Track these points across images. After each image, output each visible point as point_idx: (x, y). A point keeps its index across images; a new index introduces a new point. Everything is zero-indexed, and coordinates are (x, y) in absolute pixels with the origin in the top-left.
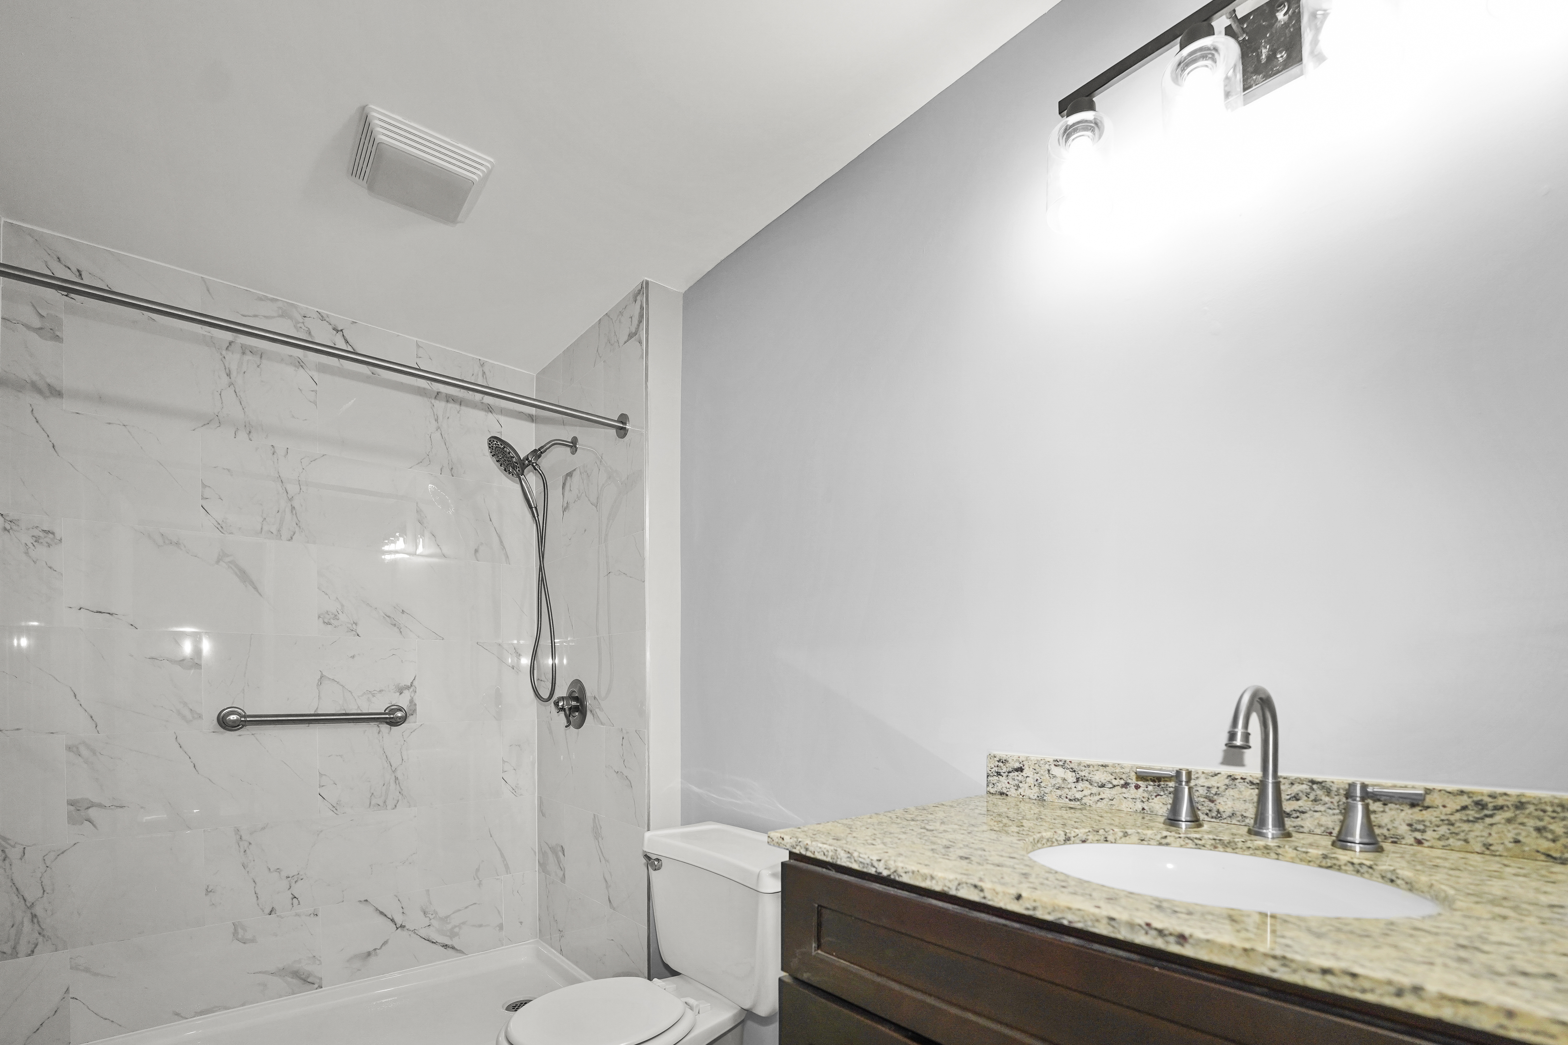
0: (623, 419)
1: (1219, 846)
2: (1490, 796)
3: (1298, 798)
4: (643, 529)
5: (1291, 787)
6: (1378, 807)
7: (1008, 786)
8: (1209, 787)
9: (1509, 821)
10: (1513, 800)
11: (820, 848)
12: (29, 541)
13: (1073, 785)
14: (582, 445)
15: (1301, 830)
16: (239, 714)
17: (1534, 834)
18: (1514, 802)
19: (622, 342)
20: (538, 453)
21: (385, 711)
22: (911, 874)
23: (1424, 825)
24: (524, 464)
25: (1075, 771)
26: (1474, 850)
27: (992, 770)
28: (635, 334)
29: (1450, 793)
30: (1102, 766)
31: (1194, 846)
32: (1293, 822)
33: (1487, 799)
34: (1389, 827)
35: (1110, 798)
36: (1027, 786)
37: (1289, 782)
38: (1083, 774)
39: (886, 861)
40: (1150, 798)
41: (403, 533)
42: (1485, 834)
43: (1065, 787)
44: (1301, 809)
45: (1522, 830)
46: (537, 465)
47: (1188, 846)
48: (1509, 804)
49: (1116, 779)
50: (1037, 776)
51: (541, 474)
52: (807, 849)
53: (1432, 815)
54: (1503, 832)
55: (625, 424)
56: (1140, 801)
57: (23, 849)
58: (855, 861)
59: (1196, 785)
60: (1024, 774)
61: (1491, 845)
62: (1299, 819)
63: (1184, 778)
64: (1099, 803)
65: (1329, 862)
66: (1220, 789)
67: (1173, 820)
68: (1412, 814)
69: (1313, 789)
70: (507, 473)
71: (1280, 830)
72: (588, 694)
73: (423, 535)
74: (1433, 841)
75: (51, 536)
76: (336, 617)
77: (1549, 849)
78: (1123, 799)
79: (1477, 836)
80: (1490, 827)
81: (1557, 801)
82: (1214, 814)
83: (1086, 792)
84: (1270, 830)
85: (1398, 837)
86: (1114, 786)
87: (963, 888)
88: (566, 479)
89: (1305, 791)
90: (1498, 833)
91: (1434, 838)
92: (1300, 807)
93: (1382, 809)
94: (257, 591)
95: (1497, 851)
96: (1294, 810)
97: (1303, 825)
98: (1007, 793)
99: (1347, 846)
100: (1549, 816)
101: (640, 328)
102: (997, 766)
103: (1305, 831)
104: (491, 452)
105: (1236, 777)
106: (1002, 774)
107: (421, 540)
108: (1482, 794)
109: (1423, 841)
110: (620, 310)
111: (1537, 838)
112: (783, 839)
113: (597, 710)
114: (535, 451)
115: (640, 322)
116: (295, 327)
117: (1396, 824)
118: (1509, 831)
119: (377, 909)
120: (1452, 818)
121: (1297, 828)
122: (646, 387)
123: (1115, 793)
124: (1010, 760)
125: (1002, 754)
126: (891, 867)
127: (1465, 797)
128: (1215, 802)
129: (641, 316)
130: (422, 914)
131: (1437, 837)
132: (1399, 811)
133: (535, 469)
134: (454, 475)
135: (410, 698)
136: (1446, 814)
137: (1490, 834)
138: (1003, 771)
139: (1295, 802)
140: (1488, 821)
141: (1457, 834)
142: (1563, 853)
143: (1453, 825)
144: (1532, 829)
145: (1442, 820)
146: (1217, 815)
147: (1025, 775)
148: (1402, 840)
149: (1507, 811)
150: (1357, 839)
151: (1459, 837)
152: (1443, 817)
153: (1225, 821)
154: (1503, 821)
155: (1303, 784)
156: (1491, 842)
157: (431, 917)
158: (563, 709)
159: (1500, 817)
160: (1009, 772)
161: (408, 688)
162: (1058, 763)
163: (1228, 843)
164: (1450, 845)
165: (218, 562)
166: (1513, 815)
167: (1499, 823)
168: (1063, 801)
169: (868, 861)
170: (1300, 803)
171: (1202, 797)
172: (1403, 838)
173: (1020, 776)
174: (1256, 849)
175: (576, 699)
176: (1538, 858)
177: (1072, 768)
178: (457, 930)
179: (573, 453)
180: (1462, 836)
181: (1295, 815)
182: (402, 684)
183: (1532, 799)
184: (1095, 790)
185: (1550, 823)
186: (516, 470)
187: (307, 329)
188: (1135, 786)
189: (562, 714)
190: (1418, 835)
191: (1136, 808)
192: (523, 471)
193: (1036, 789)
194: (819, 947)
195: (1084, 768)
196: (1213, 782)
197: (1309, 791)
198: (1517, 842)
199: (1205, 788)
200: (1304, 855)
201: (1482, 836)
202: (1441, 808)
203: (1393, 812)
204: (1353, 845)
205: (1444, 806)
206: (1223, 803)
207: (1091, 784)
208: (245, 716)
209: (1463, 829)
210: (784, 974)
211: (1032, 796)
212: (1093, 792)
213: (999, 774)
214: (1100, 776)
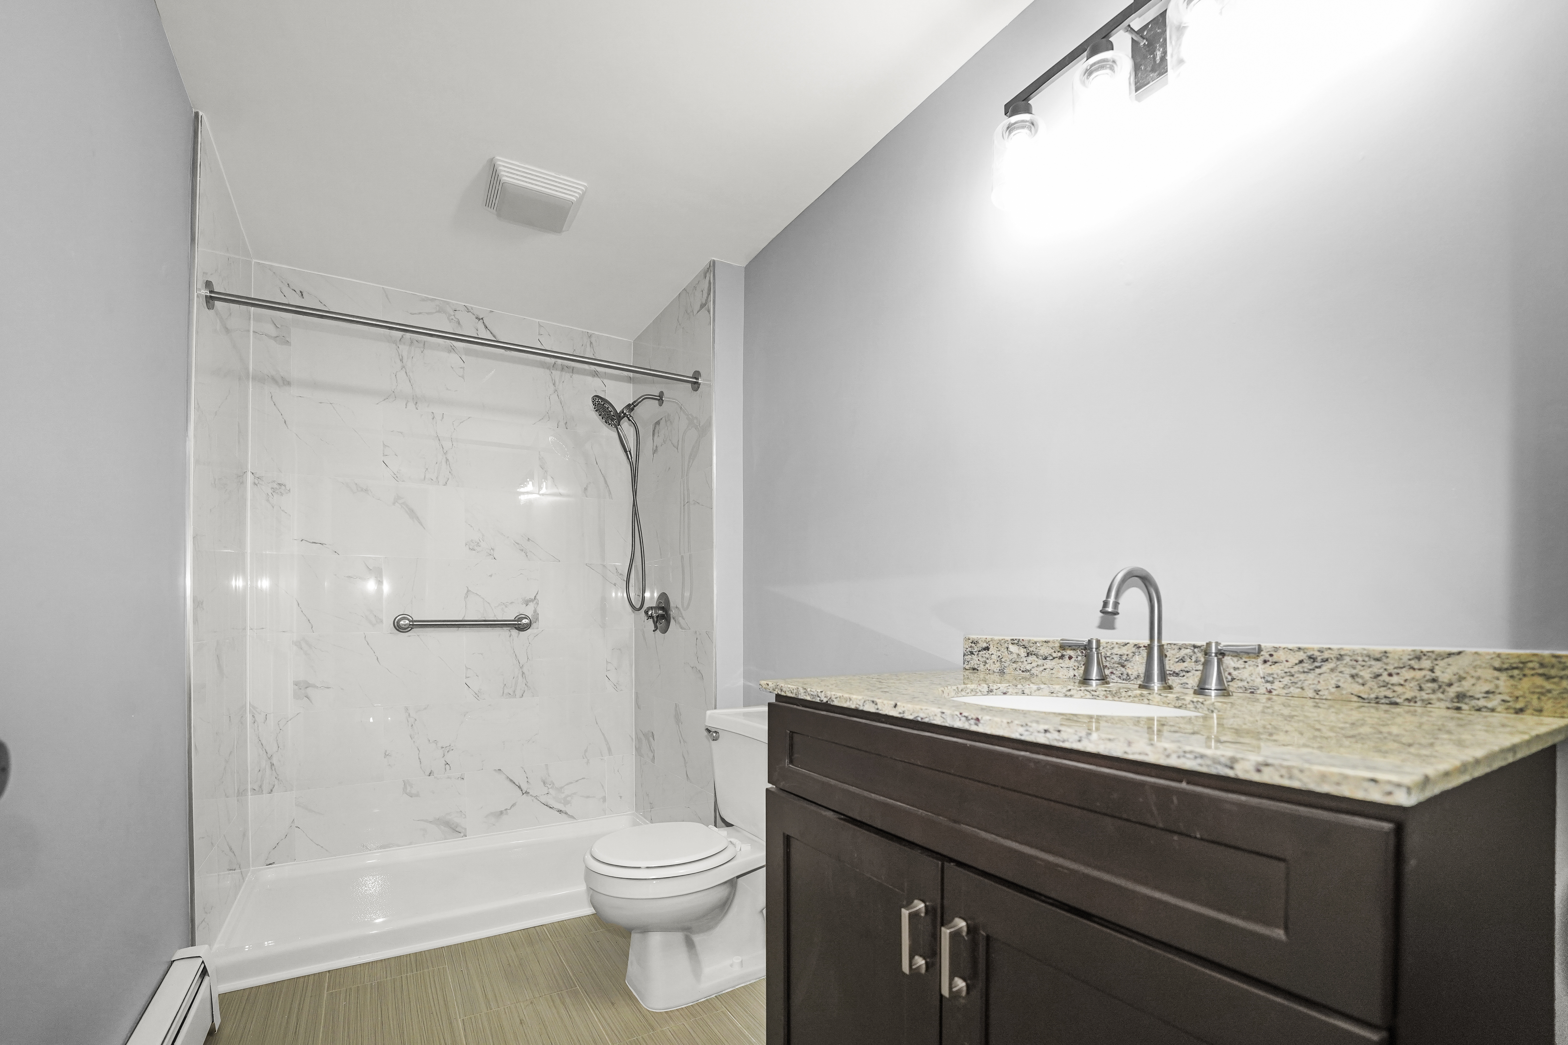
0: (697, 375)
1: (1109, 695)
2: (1319, 651)
3: (1184, 660)
4: (711, 465)
5: (1179, 651)
6: (1241, 664)
7: (978, 662)
8: (1121, 655)
9: (1332, 670)
10: (1335, 654)
11: (789, 688)
12: (270, 491)
13: (1025, 659)
14: (667, 398)
15: (1187, 686)
16: (408, 620)
17: (1350, 680)
18: (1336, 655)
19: (695, 312)
20: (631, 407)
21: (515, 618)
22: (839, 698)
23: (1273, 678)
24: (620, 416)
25: (1026, 647)
26: (1307, 695)
27: (967, 650)
28: (705, 305)
29: (1291, 650)
30: (1045, 642)
31: (1091, 697)
32: (1181, 680)
33: (1317, 654)
34: (1249, 680)
35: (1051, 668)
36: (991, 661)
37: (1178, 647)
38: (1031, 649)
39: (825, 692)
40: (1079, 666)
41: (532, 478)
42: (1316, 682)
43: (1019, 661)
44: (1186, 670)
45: (1341, 677)
46: (630, 416)
47: (1087, 697)
48: (1332, 656)
49: (1055, 652)
50: (999, 653)
51: (634, 424)
52: (781, 690)
53: (1278, 669)
54: (1328, 679)
55: (698, 379)
56: (1072, 669)
57: (265, 716)
58: (809, 694)
59: (1112, 654)
60: (989, 652)
61: (1319, 691)
62: (1185, 677)
63: (1094, 646)
64: (1043, 672)
65: (1180, 703)
66: (1129, 656)
67: (1085, 680)
68: (1264, 669)
69: (1194, 653)
70: (607, 425)
71: (1162, 684)
72: (672, 605)
73: (546, 479)
74: (1279, 690)
75: (283, 487)
76: (478, 545)
77: (1360, 692)
78: (1060, 668)
79: (1310, 684)
80: (1319, 676)
81: (1365, 652)
82: (1125, 677)
83: (1034, 664)
84: (1156, 684)
85: (1255, 688)
86: (1054, 658)
87: (866, 704)
88: (655, 427)
89: (1189, 654)
90: (1324, 681)
91: (1280, 688)
92: (1185, 667)
93: (1243, 666)
94: (422, 525)
95: (1324, 695)
96: (1181, 671)
97: (1188, 682)
98: (978, 669)
99: (1204, 692)
100: (1360, 665)
101: (709, 300)
102: (971, 647)
103: (1189, 687)
104: (595, 408)
105: (1140, 646)
106: (974, 653)
107: (544, 483)
108: (1313, 649)
109: (1272, 690)
110: (694, 286)
111: (1352, 683)
112: (768, 685)
113: (680, 619)
114: (629, 405)
115: (709, 294)
116: (448, 319)
117: (1253, 677)
118: (1332, 679)
119: (508, 777)
120: (1292, 670)
121: (1183, 685)
122: (714, 348)
123: (1055, 664)
124: (980, 642)
125: (974, 637)
126: (828, 695)
127: (1301, 653)
128: (1126, 667)
129: (709, 290)
130: (542, 783)
131: (1282, 686)
132: (1255, 667)
133: (629, 420)
134: (568, 427)
135: (533, 609)
136: (1289, 668)
137: (1319, 682)
138: (975, 650)
139: (1182, 663)
140: (1318, 671)
141: (1296, 683)
142: (1369, 694)
143: (1293, 676)
144: (1348, 676)
145: (1286, 673)
146: (1127, 677)
147: (991, 653)
148: (1257, 691)
149: (1331, 662)
150: (1213, 686)
151: (1297, 685)
152: (1287, 670)
153: (1132, 682)
154: (1328, 671)
155: (1187, 648)
156: (1320, 689)
157: (550, 787)
158: (651, 617)
159: (1326, 667)
160: (979, 651)
161: (532, 600)
162: (1014, 642)
163: (1115, 693)
164: (1291, 692)
165: (394, 504)
166: (1335, 665)
167: (1325, 673)
168: (1017, 673)
169: (815, 693)
170: (1185, 664)
171: (1116, 664)
172: (1258, 689)
173: (987, 654)
174: (1135, 697)
175: (663, 609)
176: (1352, 700)
177: (1023, 645)
178: (569, 799)
179: (660, 405)
180: (1299, 685)
181: (1182, 674)
182: (528, 598)
183: (1348, 652)
184: (1040, 662)
185: (1361, 671)
186: (613, 422)
187: (457, 320)
188: (1069, 658)
189: (651, 621)
190: (1269, 686)
191: (1069, 675)
192: (619, 422)
193: (998, 664)
194: (791, 762)
195: (1032, 645)
196: (1124, 650)
197: (1192, 654)
198: (1338, 687)
199: (1118, 656)
200: (1165, 699)
201: (1313, 684)
202: (1285, 662)
203: (1251, 668)
204: (1210, 691)
205: (1287, 661)
206: (1131, 667)
207: (1038, 658)
208: (413, 621)
209: (1301, 679)
210: (770, 786)
211: (995, 670)
212: (1039, 664)
213: (972, 653)
214: (1044, 651)
